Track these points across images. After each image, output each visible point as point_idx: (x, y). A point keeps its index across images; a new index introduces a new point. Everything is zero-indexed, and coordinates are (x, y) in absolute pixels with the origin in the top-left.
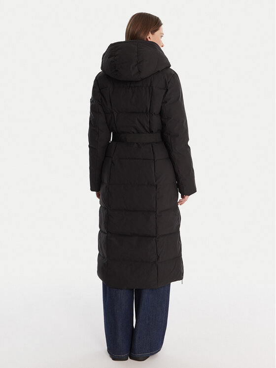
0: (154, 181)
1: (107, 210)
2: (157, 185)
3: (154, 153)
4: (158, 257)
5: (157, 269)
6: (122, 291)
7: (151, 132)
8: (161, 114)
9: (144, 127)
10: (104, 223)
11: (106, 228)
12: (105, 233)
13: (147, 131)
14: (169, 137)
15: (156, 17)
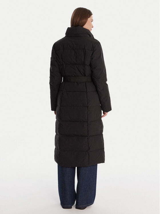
0: (87, 104)
1: (60, 122)
2: (88, 107)
3: (86, 88)
4: (89, 148)
5: (89, 155)
6: (69, 168)
7: (85, 75)
8: (90, 65)
9: (80, 72)
10: (58, 129)
11: (59, 132)
12: (58, 135)
13: (82, 75)
14: (95, 79)
15: (88, 10)
